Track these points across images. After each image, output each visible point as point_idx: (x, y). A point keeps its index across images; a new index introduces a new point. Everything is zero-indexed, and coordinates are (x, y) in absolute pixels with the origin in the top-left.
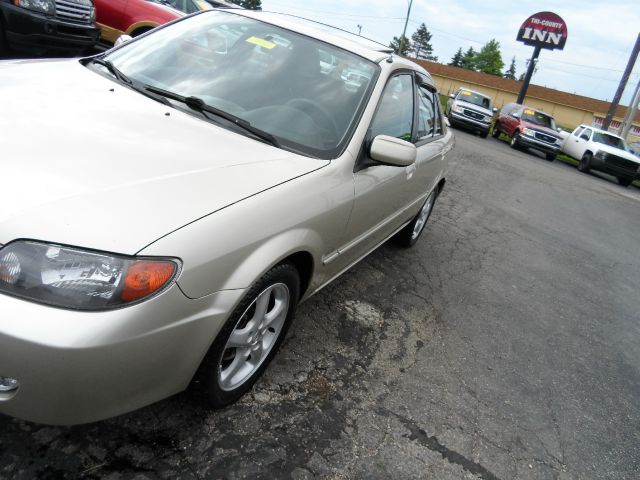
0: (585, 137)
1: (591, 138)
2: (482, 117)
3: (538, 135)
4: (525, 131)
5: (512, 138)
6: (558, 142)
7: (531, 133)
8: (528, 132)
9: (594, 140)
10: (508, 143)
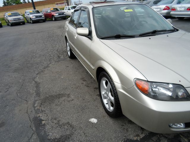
0: (69, 9)
1: (71, 9)
2: (41, 16)
3: (59, 14)
4: (55, 14)
5: (52, 18)
6: (65, 14)
7: (57, 14)
8: (56, 15)
9: (72, 9)
10: (53, 20)
